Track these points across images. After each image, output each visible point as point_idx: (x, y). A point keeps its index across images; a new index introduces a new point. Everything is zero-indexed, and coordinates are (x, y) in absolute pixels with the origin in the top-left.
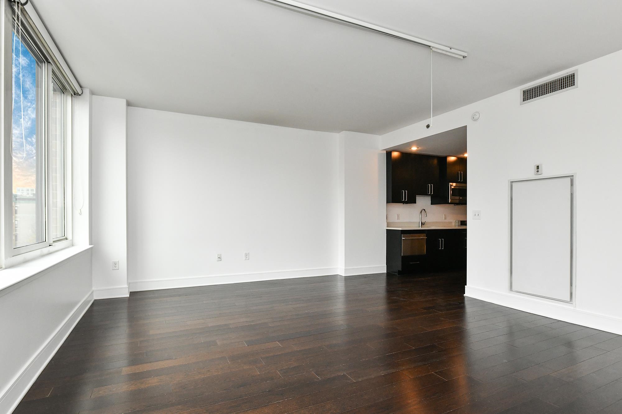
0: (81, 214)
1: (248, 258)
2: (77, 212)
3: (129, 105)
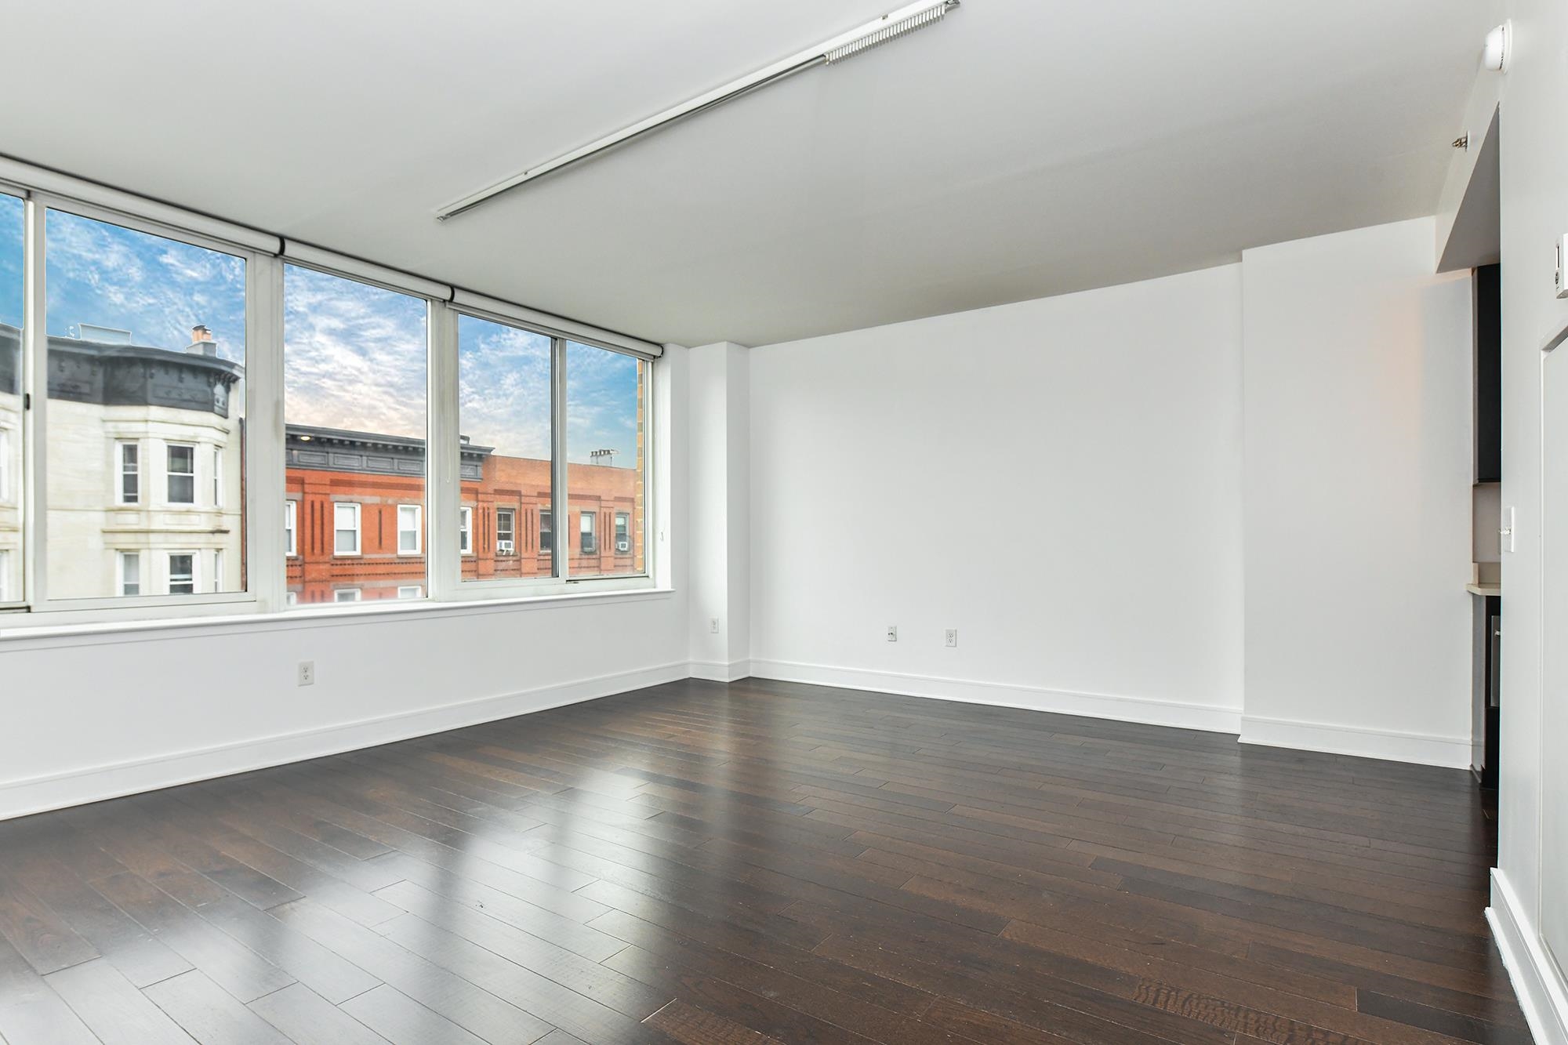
0: (662, 540)
1: (953, 644)
2: (659, 536)
3: (748, 346)
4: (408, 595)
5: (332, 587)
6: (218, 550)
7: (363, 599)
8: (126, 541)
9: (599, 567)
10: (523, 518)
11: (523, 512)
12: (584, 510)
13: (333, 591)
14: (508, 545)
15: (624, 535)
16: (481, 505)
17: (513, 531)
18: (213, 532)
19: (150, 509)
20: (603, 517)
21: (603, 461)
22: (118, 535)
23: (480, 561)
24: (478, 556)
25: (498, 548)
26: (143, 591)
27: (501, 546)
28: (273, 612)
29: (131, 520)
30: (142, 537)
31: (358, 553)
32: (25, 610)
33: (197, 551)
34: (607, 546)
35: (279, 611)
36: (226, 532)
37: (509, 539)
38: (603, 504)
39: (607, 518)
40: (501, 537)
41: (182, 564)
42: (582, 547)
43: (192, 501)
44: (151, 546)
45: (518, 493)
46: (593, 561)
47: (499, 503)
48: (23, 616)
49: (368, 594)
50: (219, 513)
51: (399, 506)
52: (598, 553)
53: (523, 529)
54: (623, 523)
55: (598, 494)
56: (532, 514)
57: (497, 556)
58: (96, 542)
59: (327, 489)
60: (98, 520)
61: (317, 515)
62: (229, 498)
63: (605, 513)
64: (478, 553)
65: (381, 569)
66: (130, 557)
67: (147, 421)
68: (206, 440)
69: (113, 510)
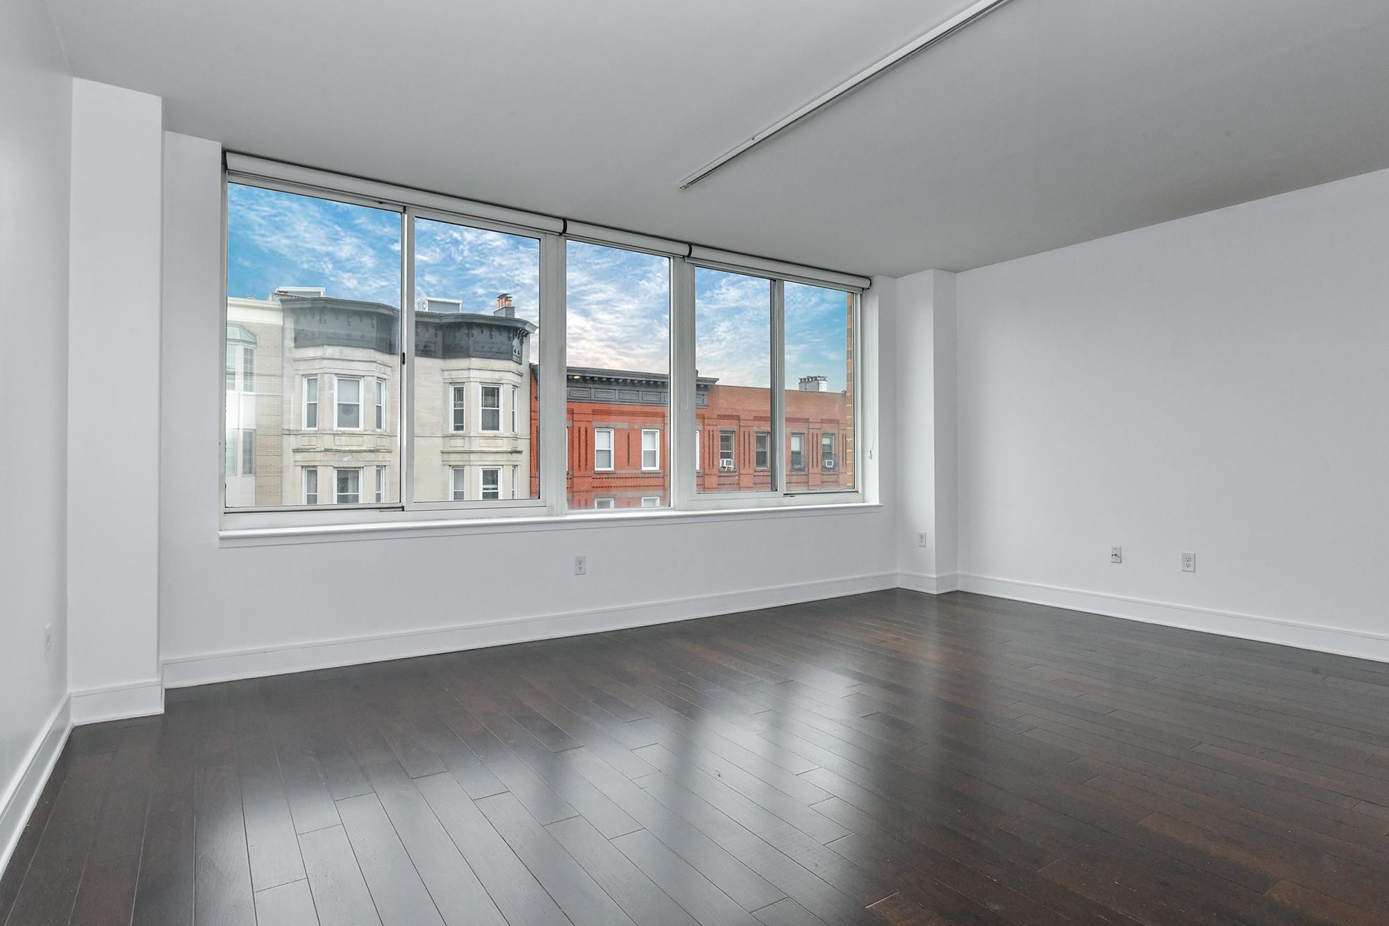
0: (871, 457)
1: (1191, 568)
2: (867, 454)
3: (956, 271)
4: (650, 504)
5: (593, 497)
6: (515, 466)
7: (616, 506)
8: (455, 459)
9: (807, 482)
10: (742, 439)
11: (742, 434)
12: (793, 432)
13: (593, 500)
14: (728, 463)
15: (830, 453)
16: (708, 428)
17: (733, 451)
18: (511, 453)
19: (471, 435)
20: (811, 437)
21: (810, 387)
22: (451, 455)
23: (706, 477)
24: (704, 473)
25: (721, 466)
26: (466, 497)
27: (723, 464)
28: (557, 515)
29: (458, 444)
30: (465, 457)
31: (612, 469)
32: (401, 509)
33: (501, 467)
34: (815, 464)
35: (561, 515)
36: (520, 452)
37: (730, 458)
38: (812, 426)
39: (815, 439)
40: (724, 456)
41: (491, 477)
42: (793, 464)
43: (498, 429)
44: (472, 463)
45: (738, 418)
46: (803, 477)
47: (722, 426)
48: (399, 514)
49: (621, 503)
50: (516, 438)
51: (643, 430)
52: (807, 469)
53: (742, 449)
54: (829, 443)
55: (807, 417)
56: (749, 436)
57: (719, 472)
58: (437, 460)
59: (590, 418)
60: (438, 443)
61: (583, 438)
62: (523, 428)
63: (813, 434)
64: (704, 469)
65: (629, 483)
66: (458, 471)
67: (469, 369)
68: (508, 382)
69: (448, 437)
